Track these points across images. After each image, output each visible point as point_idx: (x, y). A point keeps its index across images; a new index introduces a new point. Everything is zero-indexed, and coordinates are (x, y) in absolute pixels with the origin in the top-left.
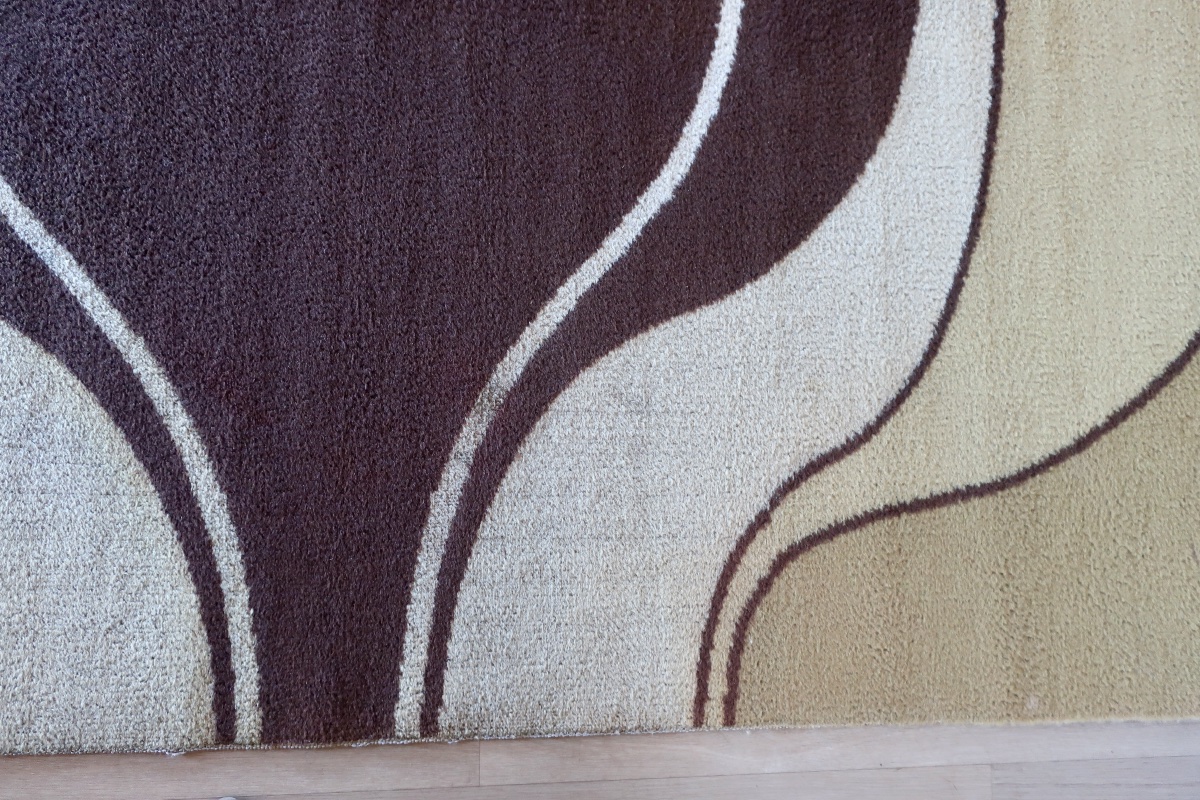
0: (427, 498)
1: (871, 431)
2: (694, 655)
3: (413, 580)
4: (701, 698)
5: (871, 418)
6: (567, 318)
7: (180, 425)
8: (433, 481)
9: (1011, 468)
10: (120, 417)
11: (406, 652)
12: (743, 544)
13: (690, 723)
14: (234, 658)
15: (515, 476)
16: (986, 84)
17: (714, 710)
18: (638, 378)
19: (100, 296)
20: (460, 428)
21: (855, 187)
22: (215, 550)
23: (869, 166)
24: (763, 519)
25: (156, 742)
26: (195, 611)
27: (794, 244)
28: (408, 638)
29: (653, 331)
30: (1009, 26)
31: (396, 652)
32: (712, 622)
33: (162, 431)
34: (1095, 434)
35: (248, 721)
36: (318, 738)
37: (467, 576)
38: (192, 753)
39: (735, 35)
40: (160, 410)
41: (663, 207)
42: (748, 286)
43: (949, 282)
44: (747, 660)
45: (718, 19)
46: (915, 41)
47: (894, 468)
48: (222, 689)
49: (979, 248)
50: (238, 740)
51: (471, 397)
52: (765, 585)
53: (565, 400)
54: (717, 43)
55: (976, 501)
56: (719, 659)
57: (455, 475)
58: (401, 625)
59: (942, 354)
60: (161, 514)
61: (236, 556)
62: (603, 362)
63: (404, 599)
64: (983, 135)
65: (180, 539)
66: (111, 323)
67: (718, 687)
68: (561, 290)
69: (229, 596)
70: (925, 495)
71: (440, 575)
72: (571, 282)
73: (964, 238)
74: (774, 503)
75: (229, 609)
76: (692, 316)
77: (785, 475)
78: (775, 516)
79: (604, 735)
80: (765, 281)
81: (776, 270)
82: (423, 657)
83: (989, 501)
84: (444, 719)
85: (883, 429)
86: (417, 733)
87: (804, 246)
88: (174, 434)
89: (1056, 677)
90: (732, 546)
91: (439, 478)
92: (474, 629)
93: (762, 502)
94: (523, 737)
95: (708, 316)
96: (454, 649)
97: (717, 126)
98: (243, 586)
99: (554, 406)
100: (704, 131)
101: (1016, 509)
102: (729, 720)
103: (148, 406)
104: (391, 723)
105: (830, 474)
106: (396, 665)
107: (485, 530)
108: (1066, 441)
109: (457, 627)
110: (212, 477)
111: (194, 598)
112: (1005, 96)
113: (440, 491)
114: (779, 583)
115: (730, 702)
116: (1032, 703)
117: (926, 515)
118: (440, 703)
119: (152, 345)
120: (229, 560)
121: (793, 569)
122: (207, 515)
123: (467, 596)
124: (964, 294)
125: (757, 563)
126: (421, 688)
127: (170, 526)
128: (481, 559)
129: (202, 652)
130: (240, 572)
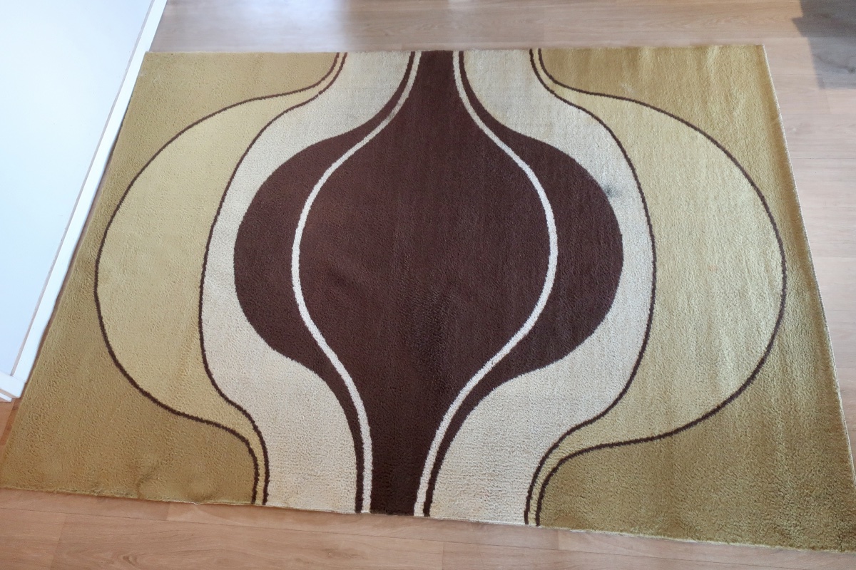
0: (409, 97)
1: (286, 112)
2: (345, 65)
3: (414, 81)
4: (344, 58)
5: (285, 114)
6: (367, 135)
7: (471, 110)
8: (408, 100)
9: (247, 104)
10: (486, 112)
11: (417, 67)
12: (328, 87)
13: (348, 54)
14: (459, 66)
15: (386, 101)
17: (341, 56)
18: (349, 122)
20: (399, 111)
21: (277, 168)
22: (462, 86)
23: (271, 174)
25: (477, 51)
26: (467, 74)
27: (299, 154)
28: (417, 69)
29: (344, 133)
30: (215, 214)
31: (420, 67)
32: (339, 72)
33: (475, 109)
34: (220, 112)
35: (456, 55)
36: (440, 52)
37: (401, 81)
38: (469, 49)
39: (305, 207)
40: (476, 114)
41: (336, 162)
42: (314, 144)
43: (253, 146)
44: (331, 65)
46: (247, 208)
47: (282, 103)
48: (462, 60)
49: (242, 154)
50: (458, 52)
52: (323, 79)
53: (370, 117)
54: (311, 204)
55: (260, 97)
56: (338, 65)
57: (402, 101)
58: (418, 72)
59: (260, 129)
60: (476, 93)
61: (457, 85)
62: (358, 126)
63: (417, 77)
65: (471, 88)
66: (488, 132)
67: (340, 60)
68: (368, 141)
69: (459, 77)
70: (274, 98)
71: (407, 82)
72: (365, 143)
73: (246, 157)
74: (317, 96)
75: (460, 74)
76: (332, 136)
77: (312, 102)
78: (317, 93)
80: (309, 145)
81: (305, 147)
82: (413, 66)
83: (256, 96)
84: (410, 54)
85: (282, 112)
86: (416, 52)
87: (295, 153)
88: (472, 108)
89: (248, 60)
90: (330, 87)
91: (406, 101)
92: (400, 71)
93: (320, 96)
95: (327, 136)
96: (406, 67)
97: (316, 182)
98: (456, 79)
99: (374, 116)
100: (320, 181)
101: (249, 95)
102: (338, 55)
103: (478, 114)
104: (422, 54)
105: (300, 102)
106: (420, 64)
107: (395, 90)
108: (229, 110)
109: (404, 71)
110: (463, 100)
111: (468, 76)
113: (406, 98)
114: (319, 79)
116: (257, 56)
117: (275, 94)
118: (410, 58)
119: (478, 127)
120: (459, 84)
121: (314, 83)
122: (464, 93)
123: (401, 77)
124: (250, 143)
125: (324, 84)
126: (414, 60)
127: (473, 90)
128: (397, 85)
129: (466, 67)
130: (457, 81)
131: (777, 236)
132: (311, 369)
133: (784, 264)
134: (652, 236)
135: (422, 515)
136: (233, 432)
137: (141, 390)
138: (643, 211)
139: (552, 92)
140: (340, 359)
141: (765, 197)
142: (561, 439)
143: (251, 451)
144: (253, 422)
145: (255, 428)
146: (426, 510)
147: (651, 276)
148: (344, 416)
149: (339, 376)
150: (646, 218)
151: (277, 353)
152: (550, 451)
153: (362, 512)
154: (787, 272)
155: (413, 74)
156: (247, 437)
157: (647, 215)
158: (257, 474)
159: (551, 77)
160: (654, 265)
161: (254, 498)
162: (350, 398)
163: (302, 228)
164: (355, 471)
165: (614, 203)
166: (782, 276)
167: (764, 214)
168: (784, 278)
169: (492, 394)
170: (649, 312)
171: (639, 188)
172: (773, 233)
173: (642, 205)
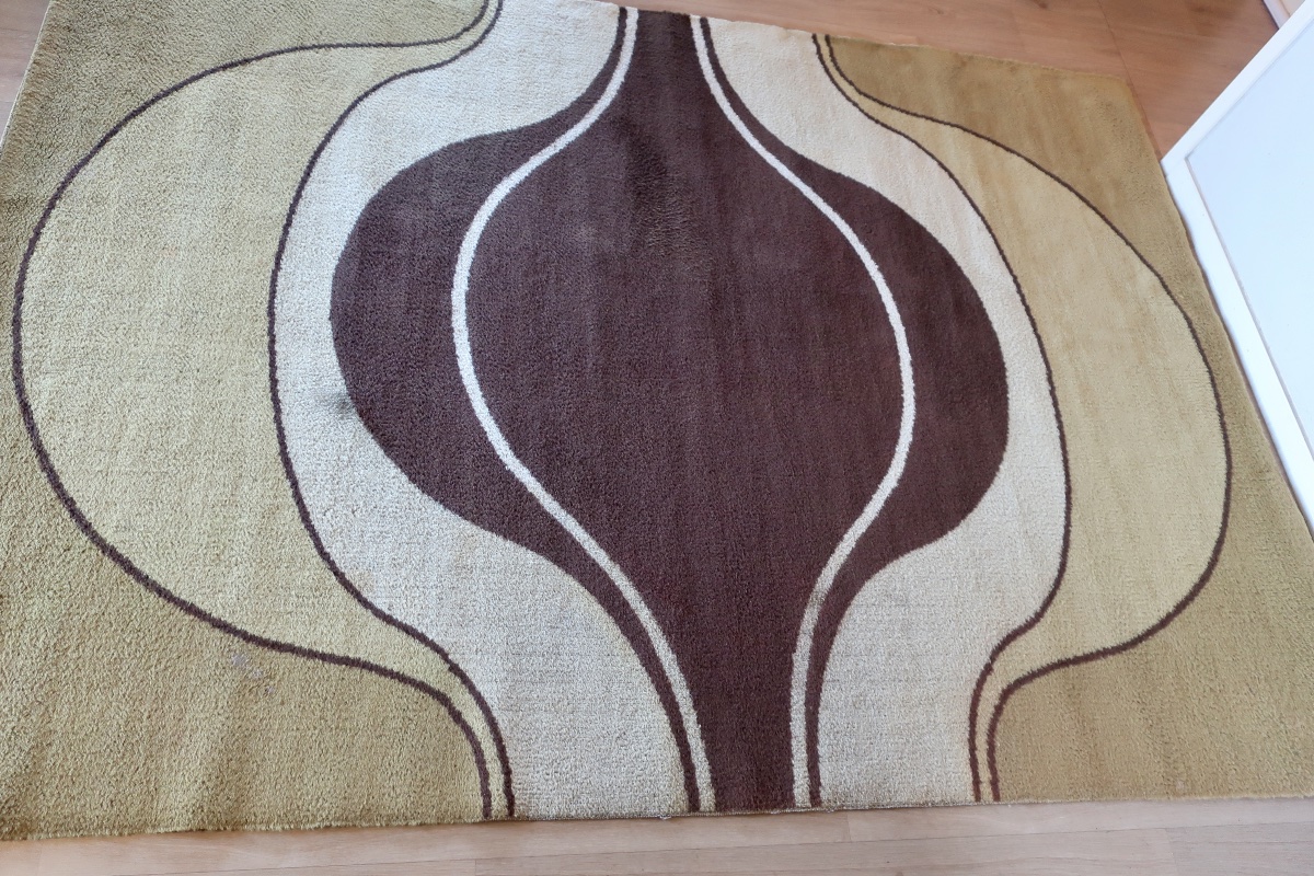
0: (791, 657)
1: (1039, 616)
2: (966, 754)
3: (790, 707)
4: (977, 782)
5: (1037, 608)
6: (852, 552)
7: (644, 615)
8: (792, 647)
9: (1127, 637)
10: (611, 610)
11: (794, 752)
12: (979, 686)
13: (973, 798)
14: (693, 755)
15: (839, 644)
16: (1054, 424)
17: (986, 789)
18: (898, 586)
19: (593, 542)
20: (803, 616)
21: (996, 479)
22: (674, 689)
23: (1001, 467)
24: (988, 669)
25: (653, 811)
26: (667, 725)
27: (970, 509)
28: (794, 743)
29: (901, 559)
30: (1058, 394)
31: (788, 752)
32: (973, 733)
33: (635, 618)
34: (1170, 617)
35: (707, 797)
36: (749, 807)
37: (822, 704)
39: (913, 400)
40: (633, 606)
41: (893, 490)
42: (950, 533)
43: (1062, 530)
44: (999, 757)
45: (902, 392)
46: (1010, 402)
47: (1058, 638)
48: (688, 775)
49: (1074, 511)
50: (702, 809)
51: (807, 596)
52: (999, 710)
53: (858, 599)
54: (904, 404)
55: (1111, 657)
56: (982, 756)
57: (804, 644)
58: (788, 735)
59: (1068, 570)
60: (640, 667)
61: (686, 693)
62: (877, 576)
63: (788, 719)
64: (1059, 451)
65: (653, 682)
66: (601, 557)
67: (985, 775)
68: (846, 536)
69: (685, 717)
70: (1080, 654)
71: (805, 704)
72: (850, 532)
73: (1064, 506)
75: (686, 725)
76: (921, 550)
77: (996, 642)
78: (996, 666)
79: (921, 807)
80: (958, 530)
81: (963, 524)
82: (804, 755)
83: (1119, 657)
84: (824, 795)
85: (1046, 614)
86: (809, 804)
87: (976, 510)
88: (642, 620)
89: (1190, 768)
90: (974, 686)
91: (795, 645)
92: (832, 737)
93: (986, 659)
94: (873, 808)
95: (930, 550)
96: (822, 750)
97: (914, 447)
98: (692, 710)
99: (854, 602)
100: (907, 450)
101: (1136, 662)
102: (997, 797)
103: (625, 604)
104: (792, 797)
105: (1021, 641)
106: (790, 760)
107: (828, 676)
108: (1154, 621)
109: (821, 736)
110: (666, 645)
112: (1066, 429)
113: (798, 653)
114: (1007, 708)
115: (994, 783)
116: (1180, 785)
117: (1083, 666)
118: (820, 784)
119: (624, 569)
120: (682, 694)
121: (1014, 699)
122: (666, 667)
123: (824, 716)
124: (1072, 537)
125: (991, 695)
126: (807, 774)
127: (646, 674)
128: (828, 694)
129: (675, 752)
130: (690, 703)
131: (20, 299)
132: (811, 161)
133: (29, 249)
134: (271, 313)
135: (628, 8)
136: (882, 104)
137: (1019, 155)
138: (278, 364)
139: (454, 669)
140: (775, 170)
141: (10, 377)
142: (456, 58)
143: (851, 83)
144: (862, 111)
145: (855, 104)
146: (623, 13)
147: (288, 246)
148: (748, 106)
149: (769, 149)
150: (277, 348)
151: (864, 182)
152: (471, 48)
153: (699, 17)
154: (32, 235)
155: (798, 727)
156: (862, 97)
157: (272, 353)
158: (833, 60)
159: (457, 717)
160: (278, 264)
161: (827, 39)
162: (746, 124)
163: (902, 361)
164: (717, 52)
165: (334, 381)
166: (44, 230)
167: (27, 342)
168: (42, 224)
169: (553, 112)
170: (303, 193)
171: (278, 410)
172: (26, 307)
173: (279, 375)
